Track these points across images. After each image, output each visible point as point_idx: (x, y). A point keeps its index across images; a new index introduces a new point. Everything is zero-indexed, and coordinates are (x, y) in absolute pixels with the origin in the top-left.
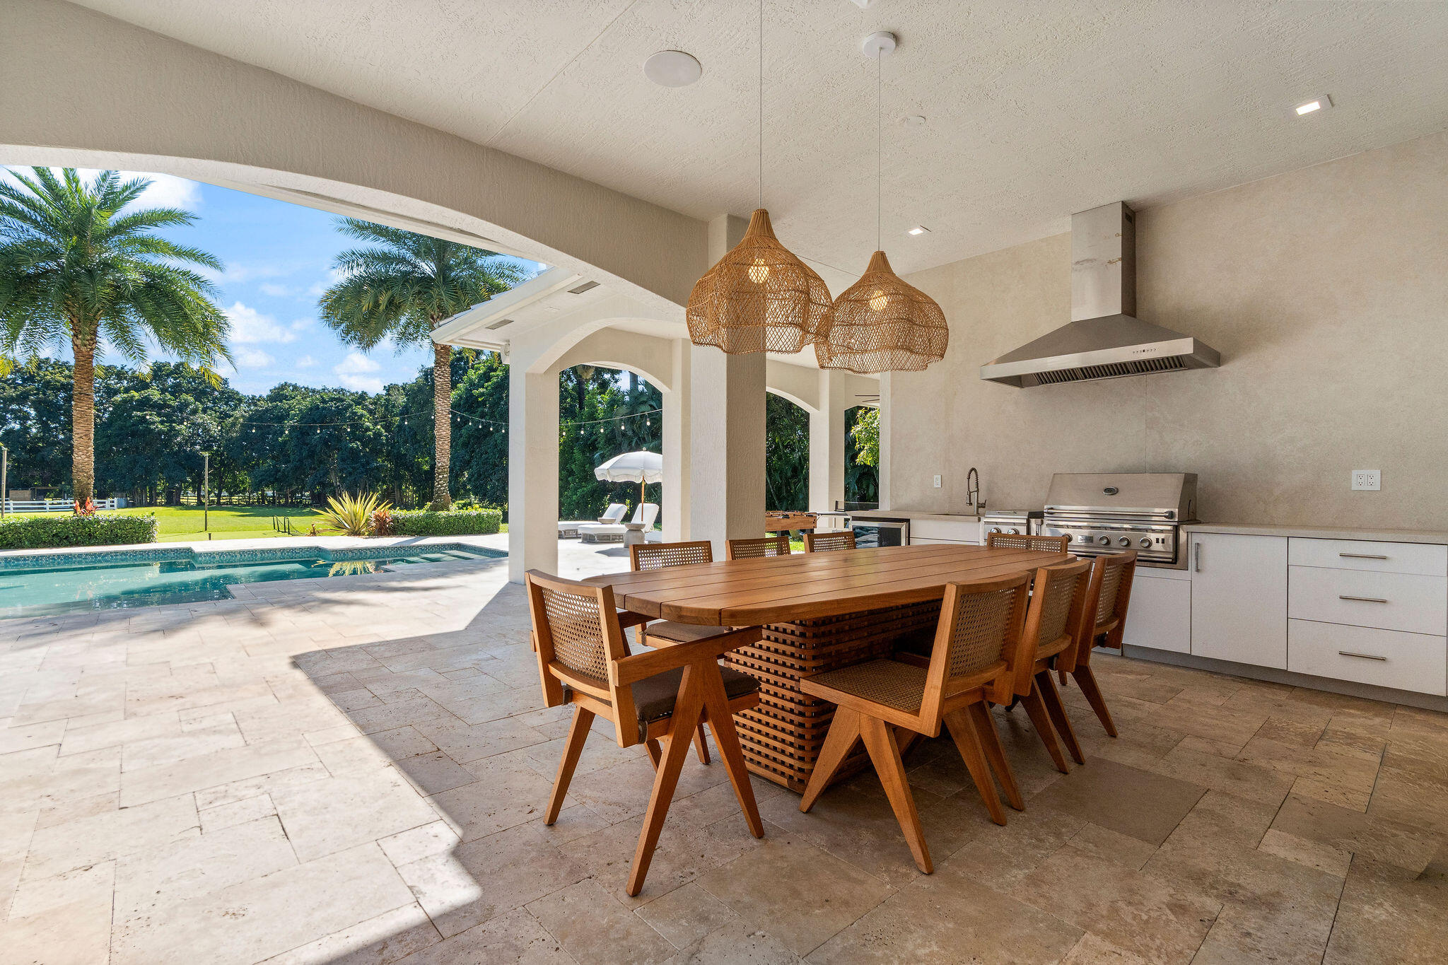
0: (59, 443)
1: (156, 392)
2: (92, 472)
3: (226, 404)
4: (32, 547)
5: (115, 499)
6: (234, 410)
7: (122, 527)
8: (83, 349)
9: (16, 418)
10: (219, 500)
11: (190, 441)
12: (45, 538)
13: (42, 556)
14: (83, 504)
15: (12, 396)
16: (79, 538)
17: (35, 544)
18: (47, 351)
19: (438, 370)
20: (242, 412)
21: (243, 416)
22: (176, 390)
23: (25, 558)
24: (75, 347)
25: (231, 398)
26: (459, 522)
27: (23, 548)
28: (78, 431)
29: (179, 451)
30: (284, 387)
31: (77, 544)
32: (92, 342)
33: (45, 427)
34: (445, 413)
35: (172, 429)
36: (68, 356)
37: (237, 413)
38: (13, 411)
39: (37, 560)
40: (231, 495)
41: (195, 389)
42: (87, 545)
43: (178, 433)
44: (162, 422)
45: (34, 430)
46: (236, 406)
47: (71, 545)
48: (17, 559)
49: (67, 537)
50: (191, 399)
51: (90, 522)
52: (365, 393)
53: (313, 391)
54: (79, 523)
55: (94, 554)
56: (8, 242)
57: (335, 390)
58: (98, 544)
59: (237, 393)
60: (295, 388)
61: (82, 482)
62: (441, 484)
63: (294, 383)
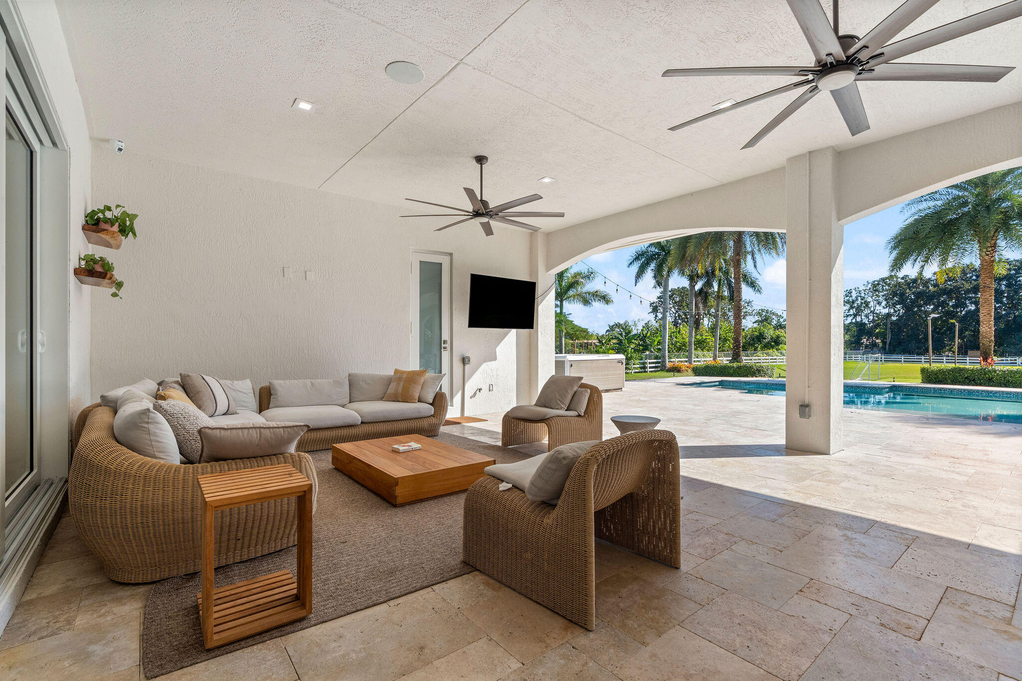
2: (993, 338)
4: (952, 384)
7: (1012, 376)
8: (987, 257)
12: (960, 379)
13: (955, 389)
14: (985, 359)
15: (968, 289)
16: (982, 381)
17: (954, 382)
18: (966, 260)
23: (945, 389)
24: (981, 258)
27: (947, 384)
28: (983, 312)
31: (980, 385)
32: (992, 252)
36: (977, 263)
38: (971, 298)
39: (951, 391)
42: (987, 386)
47: (977, 385)
48: (940, 389)
49: (974, 379)
51: (989, 371)
54: (983, 372)
55: (988, 391)
56: (942, 203)
58: (995, 386)
61: (985, 345)
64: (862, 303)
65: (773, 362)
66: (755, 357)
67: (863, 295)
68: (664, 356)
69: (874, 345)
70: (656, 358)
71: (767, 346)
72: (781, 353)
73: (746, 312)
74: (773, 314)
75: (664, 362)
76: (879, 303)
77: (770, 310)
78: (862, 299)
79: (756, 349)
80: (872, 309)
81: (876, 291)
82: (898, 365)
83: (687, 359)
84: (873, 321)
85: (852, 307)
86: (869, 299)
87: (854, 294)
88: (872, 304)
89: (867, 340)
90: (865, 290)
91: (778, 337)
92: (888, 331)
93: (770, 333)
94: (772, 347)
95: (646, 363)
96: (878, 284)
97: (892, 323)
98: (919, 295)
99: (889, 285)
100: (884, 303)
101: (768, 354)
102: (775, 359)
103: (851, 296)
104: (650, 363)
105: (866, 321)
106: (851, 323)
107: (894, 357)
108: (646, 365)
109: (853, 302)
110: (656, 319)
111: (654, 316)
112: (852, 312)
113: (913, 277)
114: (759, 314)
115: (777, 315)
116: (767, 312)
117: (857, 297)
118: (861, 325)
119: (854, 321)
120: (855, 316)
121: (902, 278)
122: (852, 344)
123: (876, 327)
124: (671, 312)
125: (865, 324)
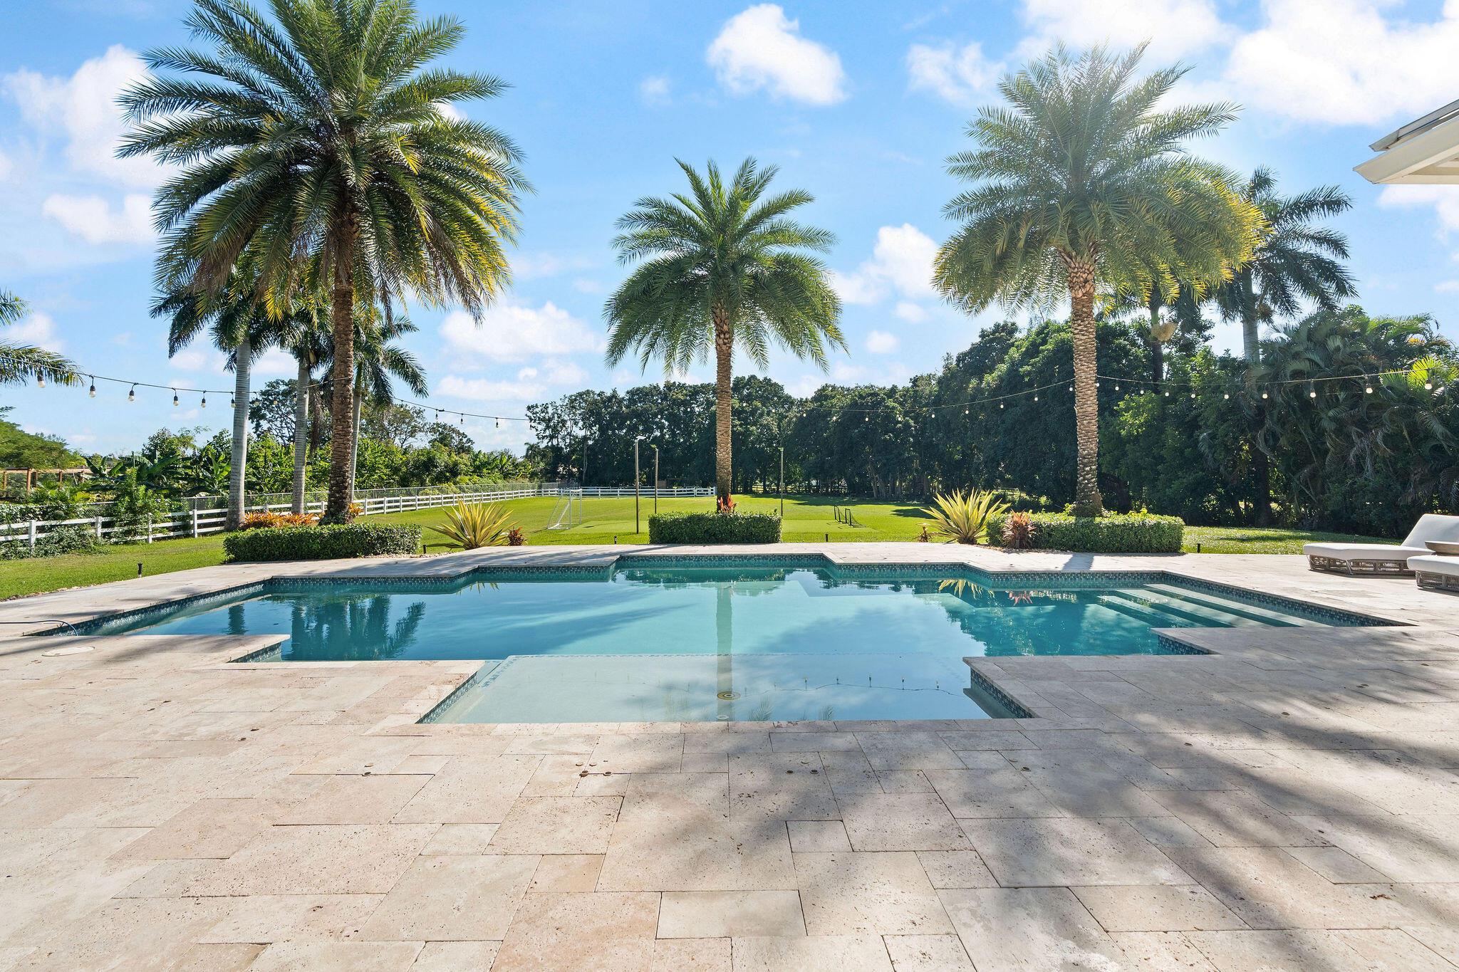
0: (680, 444)
1: (737, 401)
3: (783, 407)
5: (714, 488)
6: (787, 412)
7: (755, 525)
8: (724, 348)
9: (657, 428)
10: (778, 489)
11: (759, 440)
14: (725, 501)
16: (724, 536)
19: (1079, 325)
20: (793, 414)
21: (796, 416)
22: (749, 398)
25: (788, 401)
26: (1129, 534)
29: (751, 448)
30: (824, 389)
33: (673, 434)
34: (1090, 382)
35: (747, 430)
37: (790, 414)
40: (787, 485)
41: (762, 396)
43: (751, 433)
44: (741, 425)
45: (667, 436)
46: (789, 409)
47: (718, 541)
50: (759, 405)
51: (731, 520)
52: (896, 387)
53: (848, 390)
54: (723, 520)
57: (866, 387)
59: (790, 397)
60: (834, 388)
61: (722, 476)
62: (1088, 480)
63: (832, 384)
64: (558, 422)
65: (447, 503)
66: (422, 495)
67: (559, 412)
68: (235, 502)
69: (571, 474)
70: (220, 504)
71: (440, 478)
72: (460, 488)
73: (415, 426)
74: (453, 430)
75: (235, 512)
76: (576, 423)
77: (449, 424)
78: (559, 417)
79: (423, 483)
80: (569, 430)
81: (573, 407)
82: (595, 499)
83: (290, 505)
84: (570, 445)
85: (548, 427)
86: (566, 418)
87: (550, 410)
88: (568, 424)
89: (564, 469)
90: (562, 406)
91: (456, 464)
92: (585, 458)
93: (443, 458)
94: (447, 480)
95: (191, 517)
96: (576, 400)
97: (590, 447)
98: (615, 415)
99: (586, 401)
100: (581, 424)
101: (441, 491)
102: (451, 498)
103: (547, 413)
104: (200, 517)
105: (562, 445)
106: (547, 447)
107: (591, 489)
108: (192, 522)
109: (550, 420)
110: (257, 430)
111: (254, 425)
112: (548, 433)
113: (609, 395)
114: (433, 430)
115: (458, 433)
116: (445, 428)
117: (553, 414)
118: (557, 449)
119: (550, 444)
120: (552, 437)
121: (599, 395)
122: (548, 473)
123: (573, 452)
124: (288, 420)
125: (562, 448)
